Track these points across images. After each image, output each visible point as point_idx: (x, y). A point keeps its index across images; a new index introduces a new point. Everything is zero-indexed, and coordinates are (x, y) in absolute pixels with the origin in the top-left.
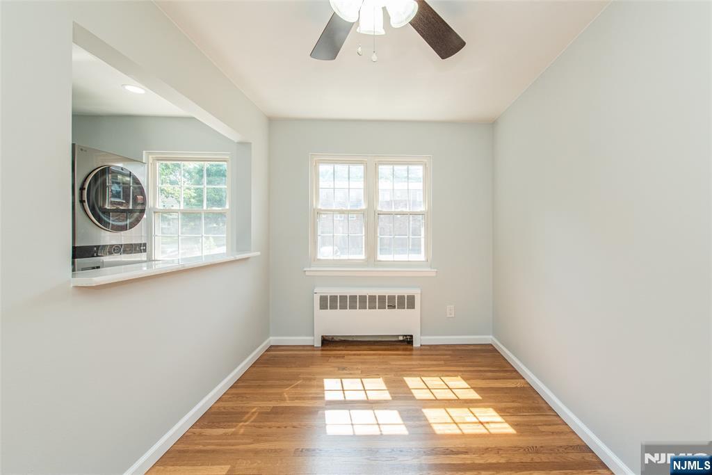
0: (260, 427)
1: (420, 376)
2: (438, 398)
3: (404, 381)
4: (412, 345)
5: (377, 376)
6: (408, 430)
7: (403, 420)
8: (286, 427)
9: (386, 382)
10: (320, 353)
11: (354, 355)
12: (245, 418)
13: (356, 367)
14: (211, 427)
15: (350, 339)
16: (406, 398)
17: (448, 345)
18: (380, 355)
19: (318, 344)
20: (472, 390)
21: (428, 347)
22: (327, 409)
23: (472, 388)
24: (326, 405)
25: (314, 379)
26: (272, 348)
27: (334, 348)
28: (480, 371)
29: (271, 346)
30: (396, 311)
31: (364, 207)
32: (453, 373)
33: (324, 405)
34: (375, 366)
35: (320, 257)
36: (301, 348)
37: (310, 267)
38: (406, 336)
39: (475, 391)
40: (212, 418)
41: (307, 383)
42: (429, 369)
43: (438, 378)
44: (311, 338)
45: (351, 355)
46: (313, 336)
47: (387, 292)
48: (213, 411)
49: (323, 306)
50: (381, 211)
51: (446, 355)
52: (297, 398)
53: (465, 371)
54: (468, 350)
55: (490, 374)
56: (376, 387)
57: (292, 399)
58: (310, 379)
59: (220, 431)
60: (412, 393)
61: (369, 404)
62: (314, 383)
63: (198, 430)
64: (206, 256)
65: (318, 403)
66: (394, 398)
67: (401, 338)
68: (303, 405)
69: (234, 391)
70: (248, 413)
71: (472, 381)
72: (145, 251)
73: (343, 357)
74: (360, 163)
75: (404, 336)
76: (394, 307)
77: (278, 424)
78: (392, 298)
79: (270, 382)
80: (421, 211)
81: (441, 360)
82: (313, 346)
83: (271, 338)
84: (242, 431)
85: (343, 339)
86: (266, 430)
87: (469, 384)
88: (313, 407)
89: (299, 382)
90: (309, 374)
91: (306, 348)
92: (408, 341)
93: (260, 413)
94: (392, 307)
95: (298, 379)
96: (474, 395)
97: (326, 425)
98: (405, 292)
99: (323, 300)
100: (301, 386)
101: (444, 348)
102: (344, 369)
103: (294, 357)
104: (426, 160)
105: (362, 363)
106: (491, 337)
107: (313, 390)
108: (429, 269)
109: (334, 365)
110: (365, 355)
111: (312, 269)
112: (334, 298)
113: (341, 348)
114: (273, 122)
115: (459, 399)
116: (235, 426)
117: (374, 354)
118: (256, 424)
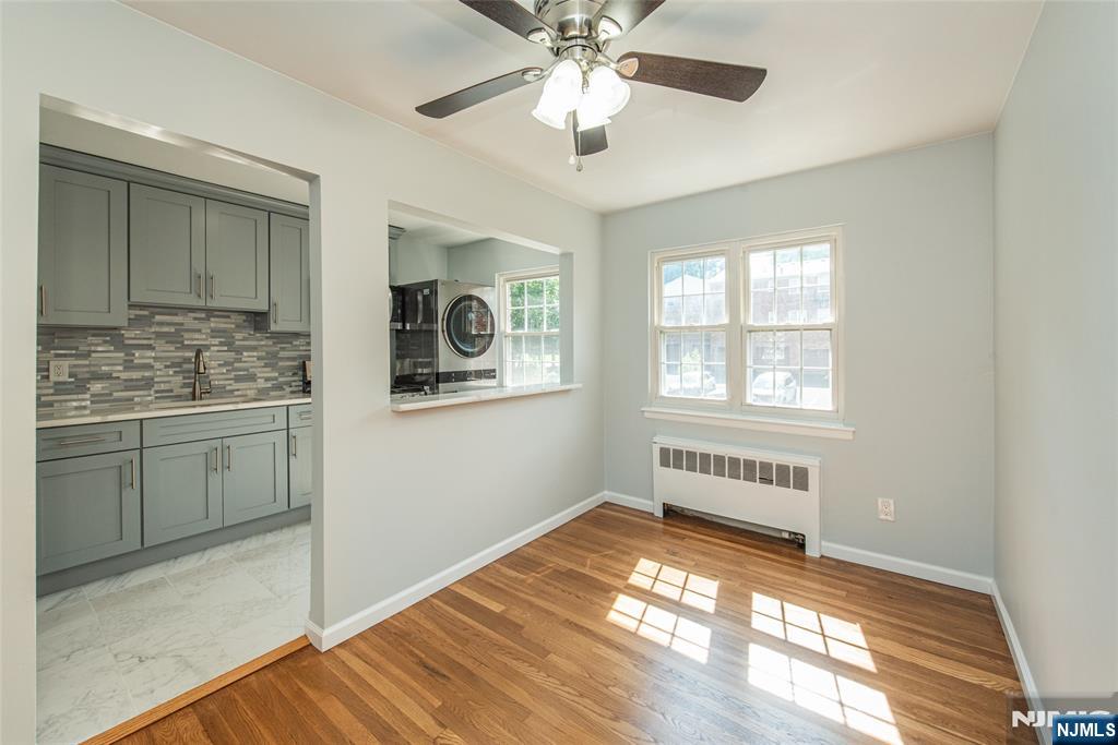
0: (547, 584)
1: (782, 599)
2: (789, 640)
3: (751, 598)
4: (804, 552)
5: (714, 577)
6: (709, 658)
7: (711, 645)
8: (570, 594)
9: (720, 589)
10: (661, 526)
11: (701, 540)
12: (539, 570)
13: (691, 556)
14: (509, 567)
15: (707, 518)
16: (735, 620)
17: (878, 571)
18: (739, 550)
19: (659, 513)
20: (868, 653)
21: (833, 563)
22: (625, 593)
23: (869, 650)
24: (626, 587)
25: (629, 554)
26: (606, 505)
27: (679, 524)
28: (914, 631)
29: (606, 503)
30: (773, 488)
31: (725, 320)
32: (850, 616)
33: (622, 587)
34: (719, 564)
35: (664, 392)
36: (638, 513)
37: (650, 406)
38: (796, 534)
39: (873, 656)
40: (516, 560)
41: (620, 556)
42: (808, 595)
43: (815, 614)
44: (650, 503)
45: (696, 539)
46: (652, 499)
47: (759, 456)
48: (519, 552)
49: (665, 463)
50: (752, 326)
51: (859, 584)
52: (598, 569)
53: (879, 621)
54: (921, 591)
55: (934, 644)
56: (704, 591)
57: (592, 567)
58: (624, 553)
59: (514, 574)
60: (750, 617)
61: (677, 607)
62: (626, 558)
63: (498, 566)
64: (527, 387)
65: (618, 583)
66: (718, 613)
67: (786, 536)
68: (599, 578)
69: (546, 541)
70: (544, 565)
71: (879, 640)
72: (494, 377)
73: (683, 538)
74: (721, 253)
75: (790, 533)
76: (771, 482)
77: (565, 588)
78: (766, 467)
79: (581, 542)
80: (825, 324)
81: (842, 590)
82: (652, 514)
83: (606, 492)
84: (530, 581)
85: (696, 514)
86: (551, 589)
87: (868, 643)
88: (609, 585)
89: (611, 552)
90: (627, 546)
91: (643, 515)
92: (797, 543)
93: (555, 570)
94: (767, 480)
95: (610, 548)
96: (866, 661)
97: (611, 608)
98: (792, 460)
99: (664, 452)
100: (611, 557)
101: (865, 571)
102: (674, 554)
103: (623, 521)
104: (834, 233)
105: (704, 554)
106: (990, 580)
107: (622, 567)
108: (841, 427)
109: (664, 545)
110: (715, 544)
111: (653, 409)
112: (678, 453)
113: (689, 527)
114: (607, 219)
115: (828, 656)
116: (527, 574)
117: (729, 548)
118: (547, 580)
